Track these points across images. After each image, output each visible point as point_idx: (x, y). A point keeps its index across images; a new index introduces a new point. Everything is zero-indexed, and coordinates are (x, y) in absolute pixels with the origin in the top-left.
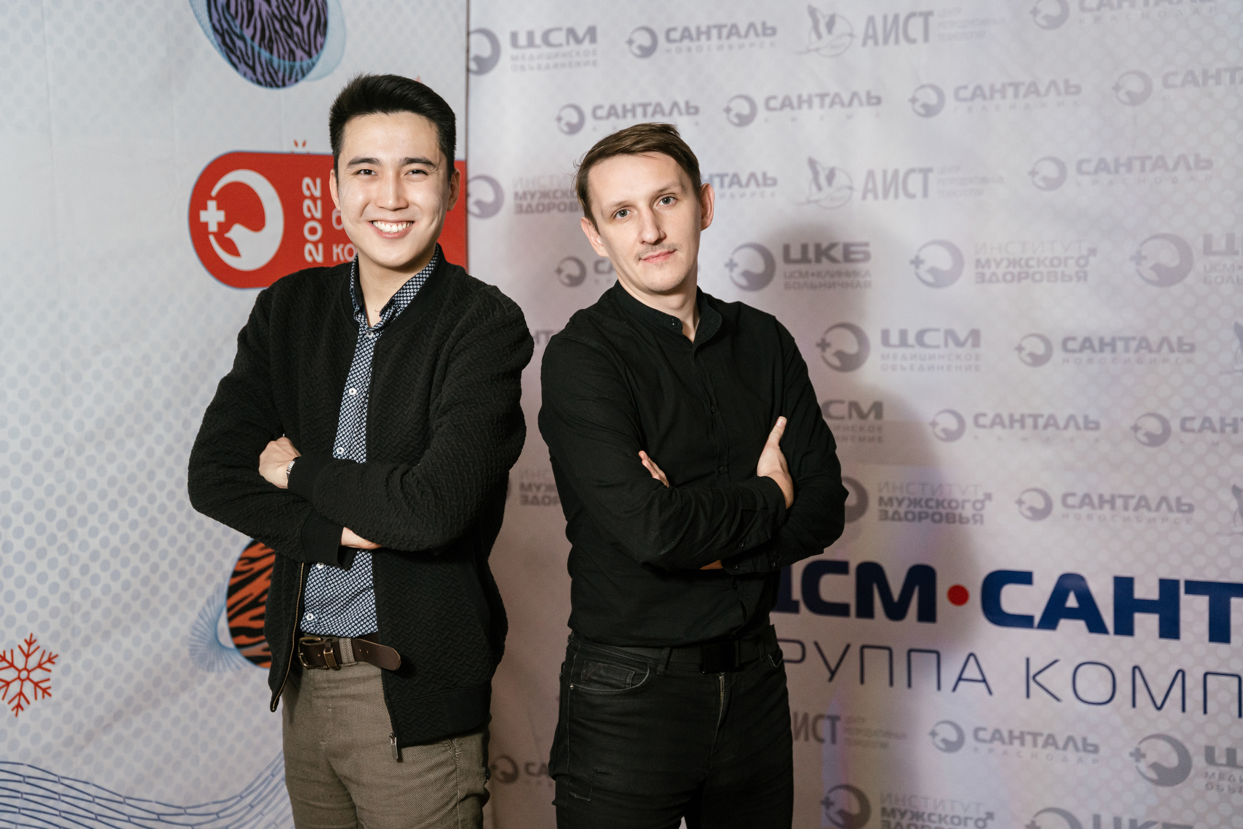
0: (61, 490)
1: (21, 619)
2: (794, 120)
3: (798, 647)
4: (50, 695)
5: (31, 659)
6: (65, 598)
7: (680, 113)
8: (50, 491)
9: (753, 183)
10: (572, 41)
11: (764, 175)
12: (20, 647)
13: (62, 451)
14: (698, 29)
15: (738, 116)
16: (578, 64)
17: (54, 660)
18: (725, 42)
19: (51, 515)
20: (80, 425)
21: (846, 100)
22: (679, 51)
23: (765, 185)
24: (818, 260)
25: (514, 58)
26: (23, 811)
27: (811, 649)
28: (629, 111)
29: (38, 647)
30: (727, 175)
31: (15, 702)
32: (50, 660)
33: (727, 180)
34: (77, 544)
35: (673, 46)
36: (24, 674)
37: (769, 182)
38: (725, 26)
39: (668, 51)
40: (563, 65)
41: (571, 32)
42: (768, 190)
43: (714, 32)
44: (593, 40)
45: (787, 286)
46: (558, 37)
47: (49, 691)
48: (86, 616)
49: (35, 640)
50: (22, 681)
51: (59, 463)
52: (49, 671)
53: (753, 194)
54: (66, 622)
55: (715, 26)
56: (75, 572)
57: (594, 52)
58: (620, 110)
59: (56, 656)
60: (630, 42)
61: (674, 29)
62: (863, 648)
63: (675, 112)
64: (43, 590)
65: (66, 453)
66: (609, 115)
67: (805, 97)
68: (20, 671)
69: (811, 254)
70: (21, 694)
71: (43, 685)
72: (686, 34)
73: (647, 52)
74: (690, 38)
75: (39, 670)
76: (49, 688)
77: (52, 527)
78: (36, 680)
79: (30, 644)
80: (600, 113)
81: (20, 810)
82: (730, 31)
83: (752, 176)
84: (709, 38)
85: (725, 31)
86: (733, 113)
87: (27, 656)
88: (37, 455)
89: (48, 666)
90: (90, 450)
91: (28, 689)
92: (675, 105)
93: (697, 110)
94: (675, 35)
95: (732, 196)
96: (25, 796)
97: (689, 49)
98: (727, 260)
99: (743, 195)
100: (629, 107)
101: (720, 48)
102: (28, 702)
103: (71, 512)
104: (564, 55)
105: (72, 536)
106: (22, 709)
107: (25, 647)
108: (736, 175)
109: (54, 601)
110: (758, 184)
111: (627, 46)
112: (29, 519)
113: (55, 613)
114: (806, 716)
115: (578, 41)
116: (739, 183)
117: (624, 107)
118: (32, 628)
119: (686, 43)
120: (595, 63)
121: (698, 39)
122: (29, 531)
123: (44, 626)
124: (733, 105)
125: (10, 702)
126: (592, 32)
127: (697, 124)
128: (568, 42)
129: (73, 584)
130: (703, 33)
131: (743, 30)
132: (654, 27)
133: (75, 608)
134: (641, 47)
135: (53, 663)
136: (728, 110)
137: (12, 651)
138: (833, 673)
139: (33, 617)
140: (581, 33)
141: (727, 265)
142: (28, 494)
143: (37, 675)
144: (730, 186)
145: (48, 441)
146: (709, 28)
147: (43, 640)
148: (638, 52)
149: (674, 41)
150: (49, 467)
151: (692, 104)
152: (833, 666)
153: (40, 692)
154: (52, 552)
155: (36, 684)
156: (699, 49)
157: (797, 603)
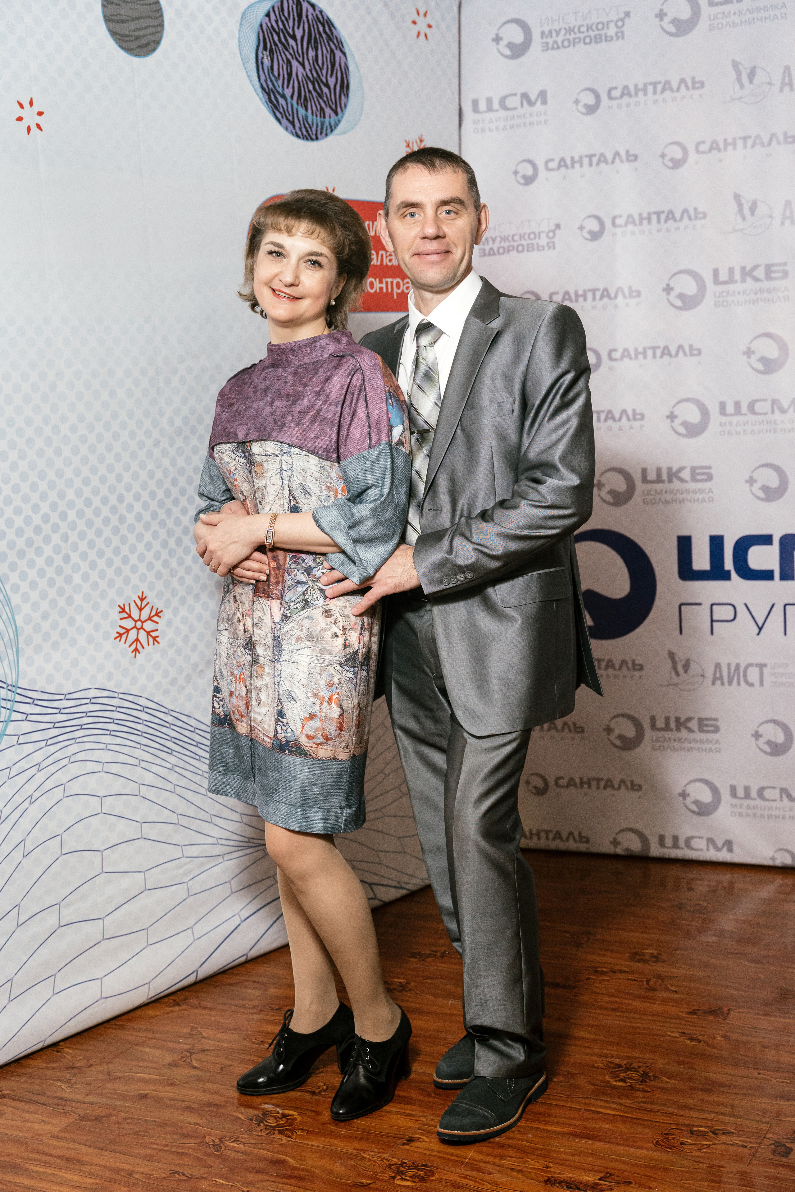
0: (159, 475)
1: (135, 579)
2: (721, 160)
3: (731, 608)
4: (158, 643)
5: (143, 612)
6: (166, 564)
7: (622, 161)
8: (151, 475)
9: (686, 216)
10: (525, 104)
11: (696, 209)
12: (135, 601)
13: (159, 442)
14: (636, 86)
15: (672, 160)
16: (532, 124)
17: (160, 615)
18: (659, 96)
19: (152, 495)
20: (171, 421)
21: (766, 140)
22: (619, 107)
23: (696, 218)
24: (743, 281)
25: (475, 122)
26: (144, 735)
27: (741, 610)
28: (576, 162)
29: (148, 603)
30: (663, 212)
31: (134, 647)
32: (157, 614)
33: (663, 217)
34: (172, 520)
35: (614, 103)
36: (139, 624)
37: (700, 216)
38: (660, 82)
39: (610, 107)
40: (518, 126)
41: (525, 96)
42: (699, 223)
43: (650, 89)
44: (544, 102)
45: (717, 304)
46: (514, 102)
47: (157, 639)
48: (182, 580)
49: (146, 597)
50: (138, 629)
51: (157, 452)
52: (157, 623)
53: (686, 227)
54: (167, 584)
55: (650, 84)
56: (172, 543)
57: (545, 113)
58: (569, 162)
59: (161, 611)
60: (577, 102)
61: (615, 88)
62: (785, 606)
63: (617, 159)
64: (149, 556)
65: (161, 444)
66: (559, 167)
67: (730, 140)
68: (136, 621)
69: (737, 276)
70: (137, 640)
71: (154, 634)
72: (626, 91)
73: (591, 109)
74: (630, 95)
75: (149, 622)
76: (158, 637)
77: (153, 505)
78: (148, 630)
79: (142, 600)
80: (551, 165)
81: (142, 734)
82: (665, 85)
83: (685, 211)
84: (645, 94)
85: (659, 87)
86: (667, 158)
87: (141, 609)
88: (141, 445)
89: (156, 619)
90: (180, 443)
91: (143, 636)
92: (617, 154)
93: (636, 158)
94: (616, 93)
95: (668, 230)
96: (145, 723)
97: (628, 105)
98: (664, 286)
99: (677, 229)
100: (577, 158)
101: (656, 102)
102: (143, 648)
103: (167, 493)
104: (519, 117)
105: (169, 513)
106: (139, 652)
107: (139, 602)
108: (671, 212)
109: (158, 565)
110: (690, 218)
111: (574, 105)
112: (137, 497)
113: (158, 576)
114: (738, 666)
115: (531, 104)
116: (674, 219)
117: (572, 158)
118: (143, 587)
119: (626, 99)
120: (546, 122)
121: (636, 95)
122: (138, 507)
123: (152, 586)
124: (666, 152)
125: (130, 646)
126: (543, 95)
127: (636, 169)
128: (522, 106)
129: (172, 553)
130: (641, 90)
131: (675, 86)
132: (597, 88)
133: (173, 573)
134: (586, 106)
135: (160, 617)
136: (663, 156)
137: (129, 604)
138: (760, 629)
139: (143, 578)
140: (533, 97)
141: (664, 290)
142: (136, 477)
143: (149, 626)
144: (666, 221)
145: (148, 433)
146: (645, 85)
147: (151, 597)
148: (583, 110)
149: (616, 98)
150: (149, 454)
151: (631, 152)
152: (760, 625)
153: (151, 640)
154: (155, 526)
155: (148, 633)
156: (637, 104)
157: (729, 572)
